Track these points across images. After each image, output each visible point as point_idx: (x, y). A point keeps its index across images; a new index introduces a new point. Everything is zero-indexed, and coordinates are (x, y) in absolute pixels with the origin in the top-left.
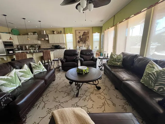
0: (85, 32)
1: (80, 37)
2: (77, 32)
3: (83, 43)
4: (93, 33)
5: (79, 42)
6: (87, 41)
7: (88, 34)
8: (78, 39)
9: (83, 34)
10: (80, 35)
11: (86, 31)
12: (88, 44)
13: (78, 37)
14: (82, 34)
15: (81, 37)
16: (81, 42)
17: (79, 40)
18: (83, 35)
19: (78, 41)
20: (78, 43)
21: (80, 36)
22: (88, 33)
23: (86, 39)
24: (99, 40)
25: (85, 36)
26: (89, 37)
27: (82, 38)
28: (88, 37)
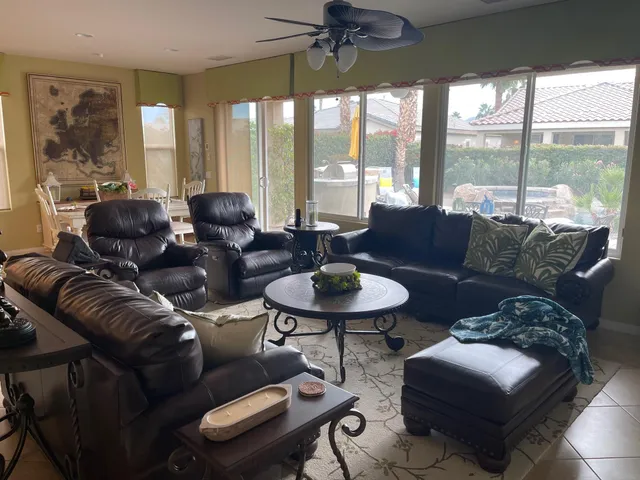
0: (89, 94)
1: (58, 119)
2: (40, 87)
3: (79, 158)
4: (139, 104)
5: (52, 151)
6: (106, 149)
7: (114, 106)
8: (51, 134)
9: (78, 100)
10: (56, 109)
11: (101, 91)
12: (113, 164)
13: (49, 119)
14: (70, 100)
15: (70, 121)
16: (70, 152)
17: (56, 139)
18: (77, 111)
19: (44, 144)
20: (44, 158)
21: (62, 114)
22: (109, 102)
23: (99, 133)
24: (172, 143)
25: (95, 117)
26: (120, 122)
27: (72, 127)
28: (115, 122)
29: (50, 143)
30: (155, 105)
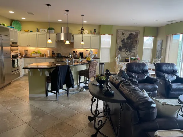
0: (131, 34)
1: (123, 41)
2: (120, 33)
3: (126, 51)
4: (144, 36)
5: (120, 49)
6: (133, 49)
7: (137, 37)
8: (121, 44)
9: (128, 36)
10: (123, 38)
11: (134, 33)
12: (134, 53)
13: (120, 41)
14: (126, 36)
15: (125, 41)
16: (124, 49)
17: (122, 46)
18: (128, 39)
19: (119, 47)
20: (118, 50)
21: (124, 39)
22: (136, 36)
23: (132, 44)
24: (152, 47)
25: (132, 40)
26: (138, 41)
27: (126, 43)
28: (136, 41)
29: (120, 47)
30: (148, 36)
